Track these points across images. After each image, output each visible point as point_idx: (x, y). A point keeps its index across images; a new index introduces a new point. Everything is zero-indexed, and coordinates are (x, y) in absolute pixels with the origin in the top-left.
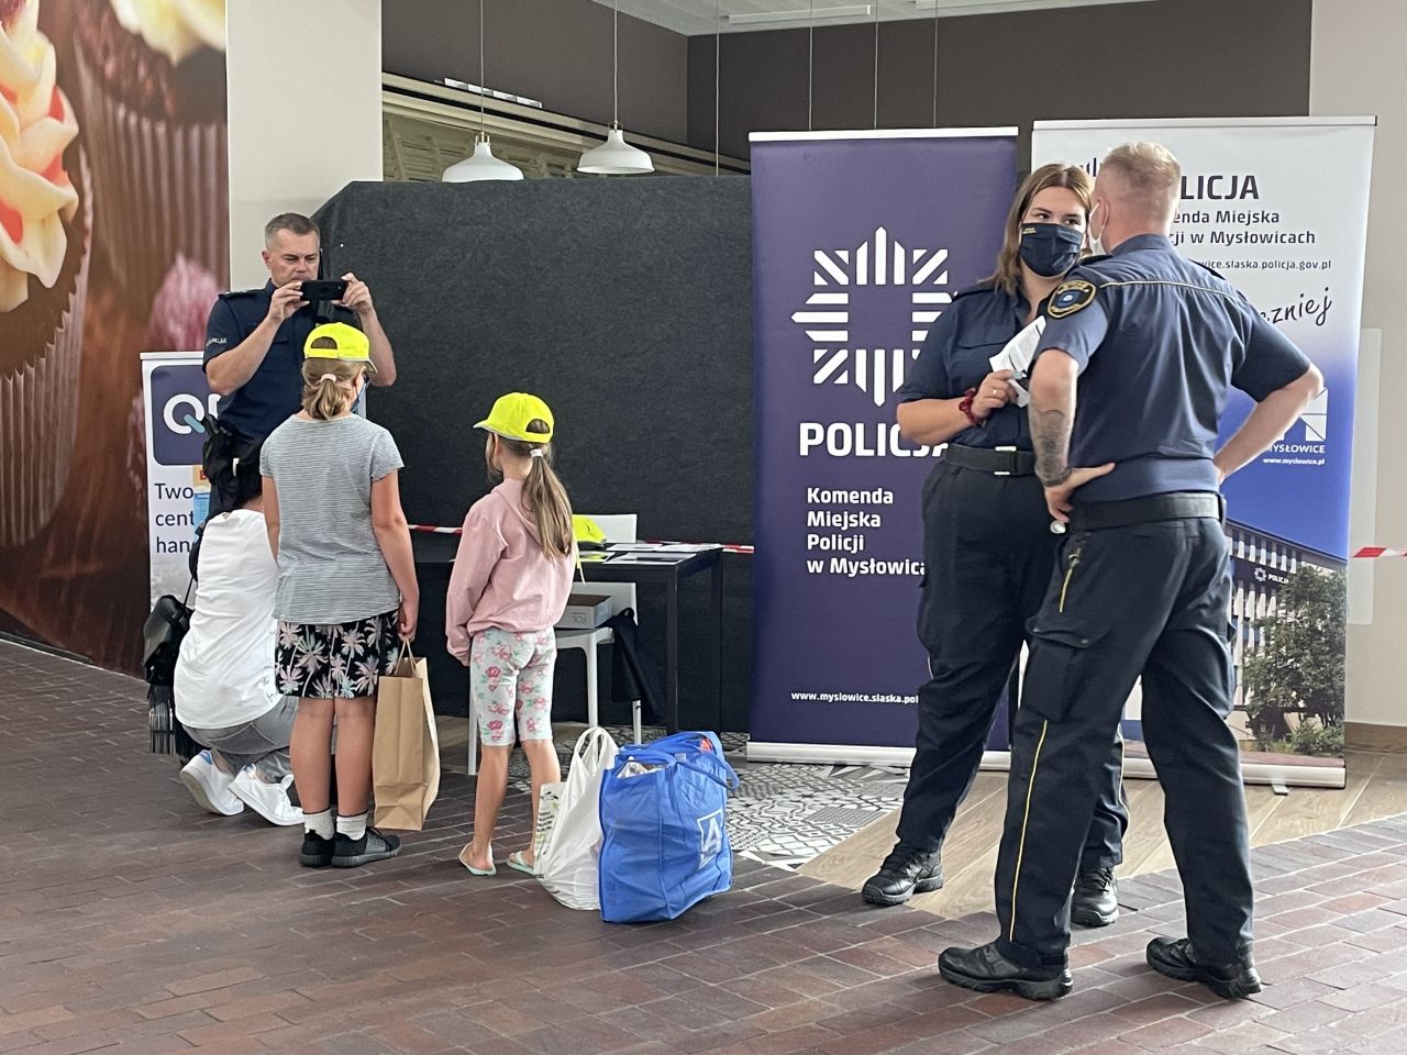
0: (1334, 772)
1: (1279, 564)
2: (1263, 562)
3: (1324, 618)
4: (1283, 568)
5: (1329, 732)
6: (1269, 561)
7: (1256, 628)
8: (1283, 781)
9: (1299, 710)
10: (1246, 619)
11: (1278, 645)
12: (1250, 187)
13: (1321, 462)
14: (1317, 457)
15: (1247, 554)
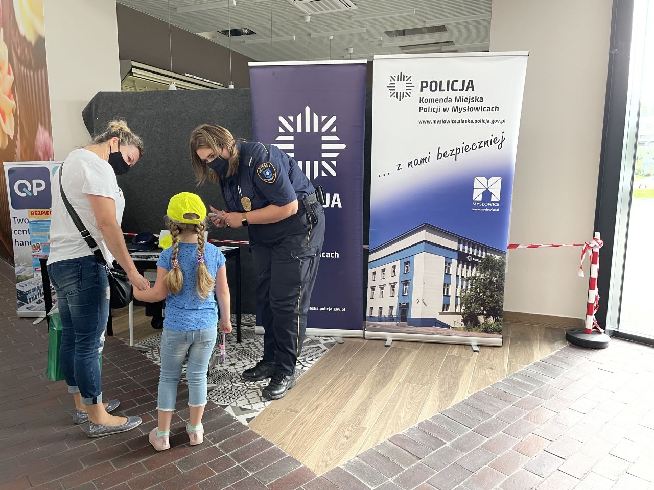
0: (497, 340)
1: (477, 254)
2: (471, 253)
3: (496, 277)
4: (479, 256)
5: (496, 324)
6: (473, 253)
7: (467, 281)
8: (476, 343)
9: (484, 315)
10: (463, 277)
11: (476, 288)
12: (470, 85)
13: (498, 210)
14: (496, 208)
15: (464, 250)
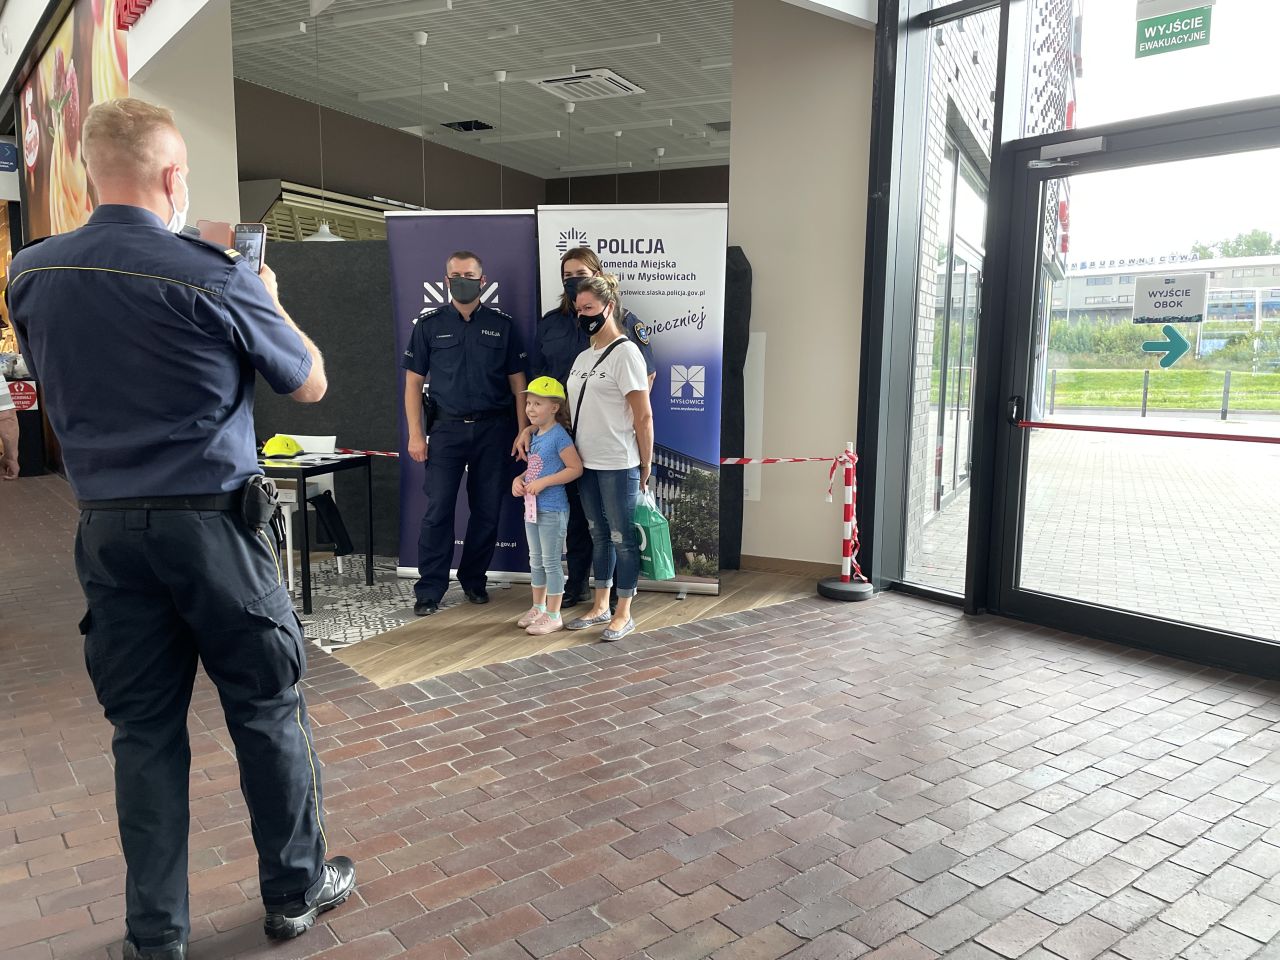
0: (713, 587)
1: (681, 468)
2: (672, 467)
3: (706, 499)
4: (683, 470)
5: (709, 563)
6: (675, 466)
7: (670, 505)
8: (686, 591)
9: (693, 551)
10: (664, 499)
11: (682, 514)
12: (659, 246)
13: (703, 409)
14: (700, 406)
15: (663, 463)
